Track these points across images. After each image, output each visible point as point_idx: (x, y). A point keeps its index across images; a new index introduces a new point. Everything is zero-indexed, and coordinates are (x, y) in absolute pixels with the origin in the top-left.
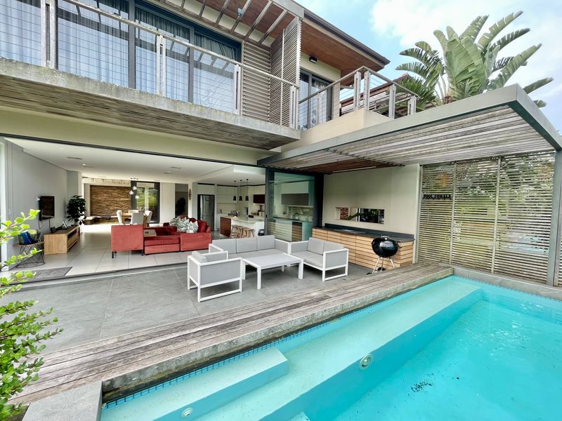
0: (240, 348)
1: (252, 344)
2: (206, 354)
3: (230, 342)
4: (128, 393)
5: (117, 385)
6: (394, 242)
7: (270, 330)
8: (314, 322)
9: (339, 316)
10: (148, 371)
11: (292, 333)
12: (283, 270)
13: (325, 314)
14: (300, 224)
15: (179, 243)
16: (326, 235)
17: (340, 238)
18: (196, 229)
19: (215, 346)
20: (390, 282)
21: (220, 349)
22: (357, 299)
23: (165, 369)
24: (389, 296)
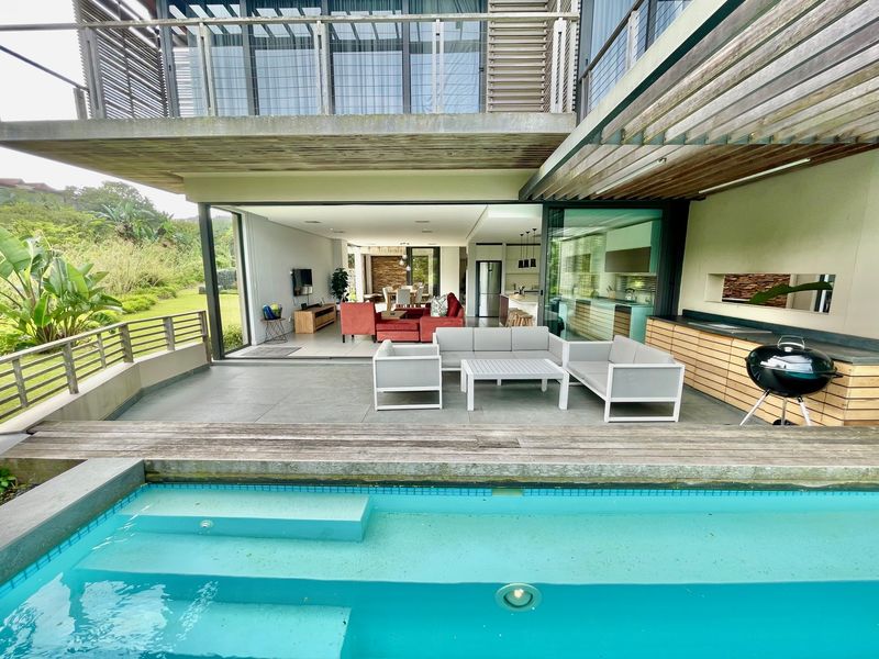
0: (303, 477)
1: (322, 478)
2: (253, 469)
3: (287, 464)
4: (166, 481)
5: (157, 468)
6: (817, 361)
7: (353, 465)
8: (447, 479)
9: (511, 485)
10: (186, 465)
11: (397, 484)
12: (544, 389)
13: (473, 471)
14: (628, 311)
15: (419, 329)
16: (670, 334)
17: (696, 341)
18: (444, 312)
19: (265, 462)
20: (717, 453)
21: (271, 469)
22: (570, 464)
23: (204, 469)
24: (691, 483)
